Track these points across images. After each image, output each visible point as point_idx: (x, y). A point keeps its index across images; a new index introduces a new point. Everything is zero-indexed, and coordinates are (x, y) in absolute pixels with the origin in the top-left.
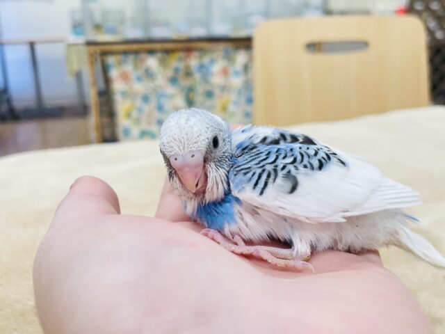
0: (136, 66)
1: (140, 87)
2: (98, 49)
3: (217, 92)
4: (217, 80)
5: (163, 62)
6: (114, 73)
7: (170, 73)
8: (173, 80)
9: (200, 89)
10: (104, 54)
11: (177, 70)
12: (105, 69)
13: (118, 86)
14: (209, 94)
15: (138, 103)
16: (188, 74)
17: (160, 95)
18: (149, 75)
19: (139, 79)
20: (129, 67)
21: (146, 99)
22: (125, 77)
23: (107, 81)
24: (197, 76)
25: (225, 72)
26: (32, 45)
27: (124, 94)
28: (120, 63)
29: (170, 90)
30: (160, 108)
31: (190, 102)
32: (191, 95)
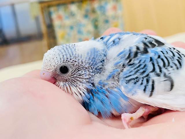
0: (65, 10)
1: (68, 22)
2: (46, 4)
3: (111, 20)
4: (110, 13)
5: (80, 7)
6: (54, 16)
7: (83, 12)
8: (86, 16)
9: (101, 19)
10: (49, 6)
11: (87, 11)
12: (50, 14)
13: (57, 23)
14: (107, 21)
15: (68, 30)
16: (94, 11)
17: (79, 25)
18: (72, 15)
19: (67, 18)
20: (61, 11)
21: (72, 28)
22: (60, 17)
23: (51, 20)
24: (99, 12)
25: (115, 8)
26: (13, 6)
27: (61, 27)
28: (58, 10)
29: (84, 21)
30: (80, 32)
31: (96, 27)
32: (97, 23)
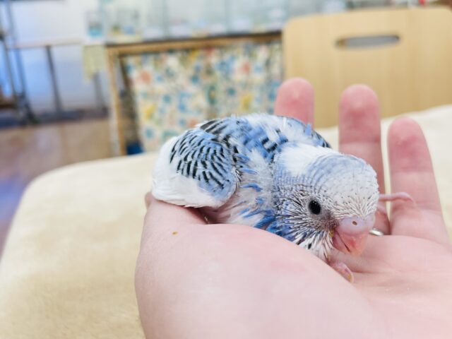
0: (156, 65)
1: (161, 88)
2: (116, 51)
3: (239, 89)
4: (238, 77)
5: (183, 61)
6: (134, 74)
7: (190, 72)
8: (195, 79)
9: (222, 87)
10: (122, 56)
11: (197, 69)
12: (124, 71)
13: (139, 87)
14: (231, 92)
15: (160, 103)
16: (209, 72)
17: (182, 95)
18: (169, 74)
19: (160, 79)
20: (149, 67)
21: (167, 99)
22: (145, 78)
23: (127, 82)
24: (218, 74)
25: (246, 68)
26: (48, 49)
27: (146, 95)
28: (141, 64)
29: (192, 89)
30: (182, 108)
31: (212, 100)
32: (213, 93)
